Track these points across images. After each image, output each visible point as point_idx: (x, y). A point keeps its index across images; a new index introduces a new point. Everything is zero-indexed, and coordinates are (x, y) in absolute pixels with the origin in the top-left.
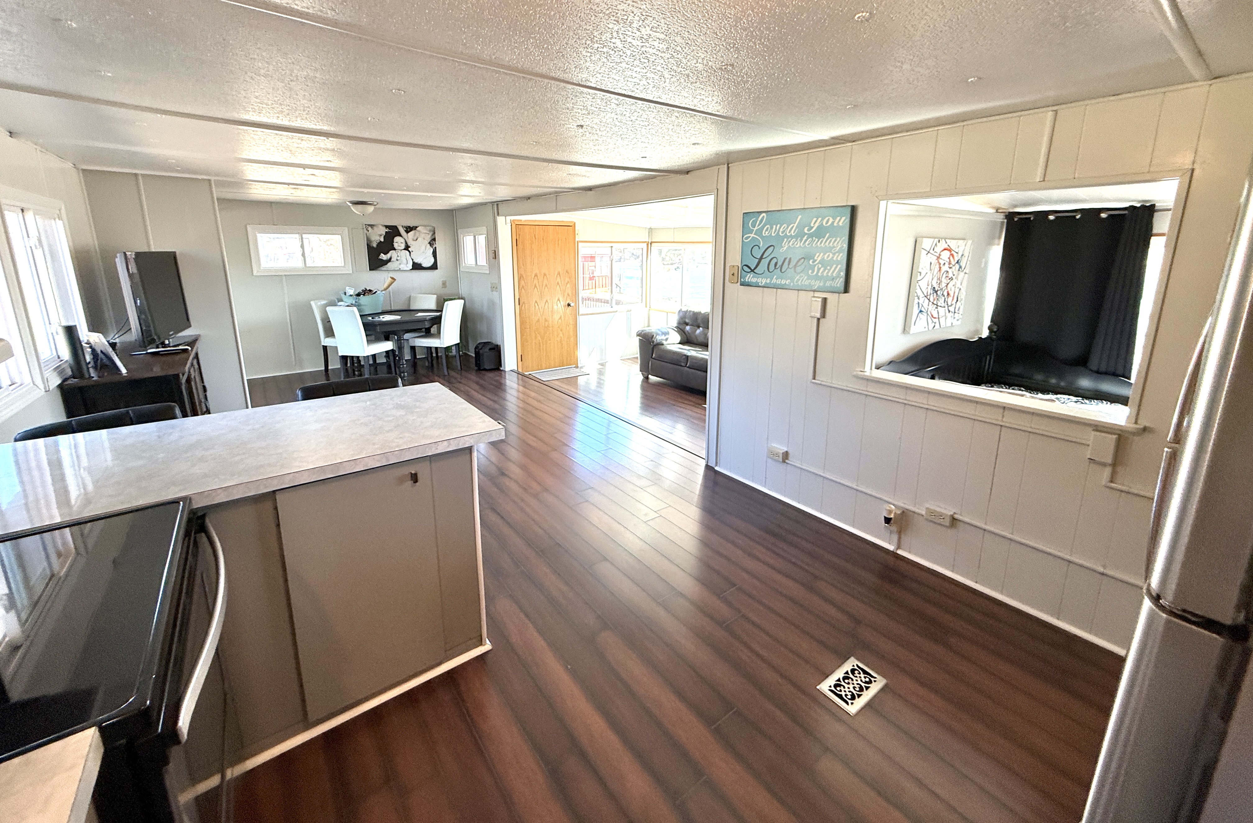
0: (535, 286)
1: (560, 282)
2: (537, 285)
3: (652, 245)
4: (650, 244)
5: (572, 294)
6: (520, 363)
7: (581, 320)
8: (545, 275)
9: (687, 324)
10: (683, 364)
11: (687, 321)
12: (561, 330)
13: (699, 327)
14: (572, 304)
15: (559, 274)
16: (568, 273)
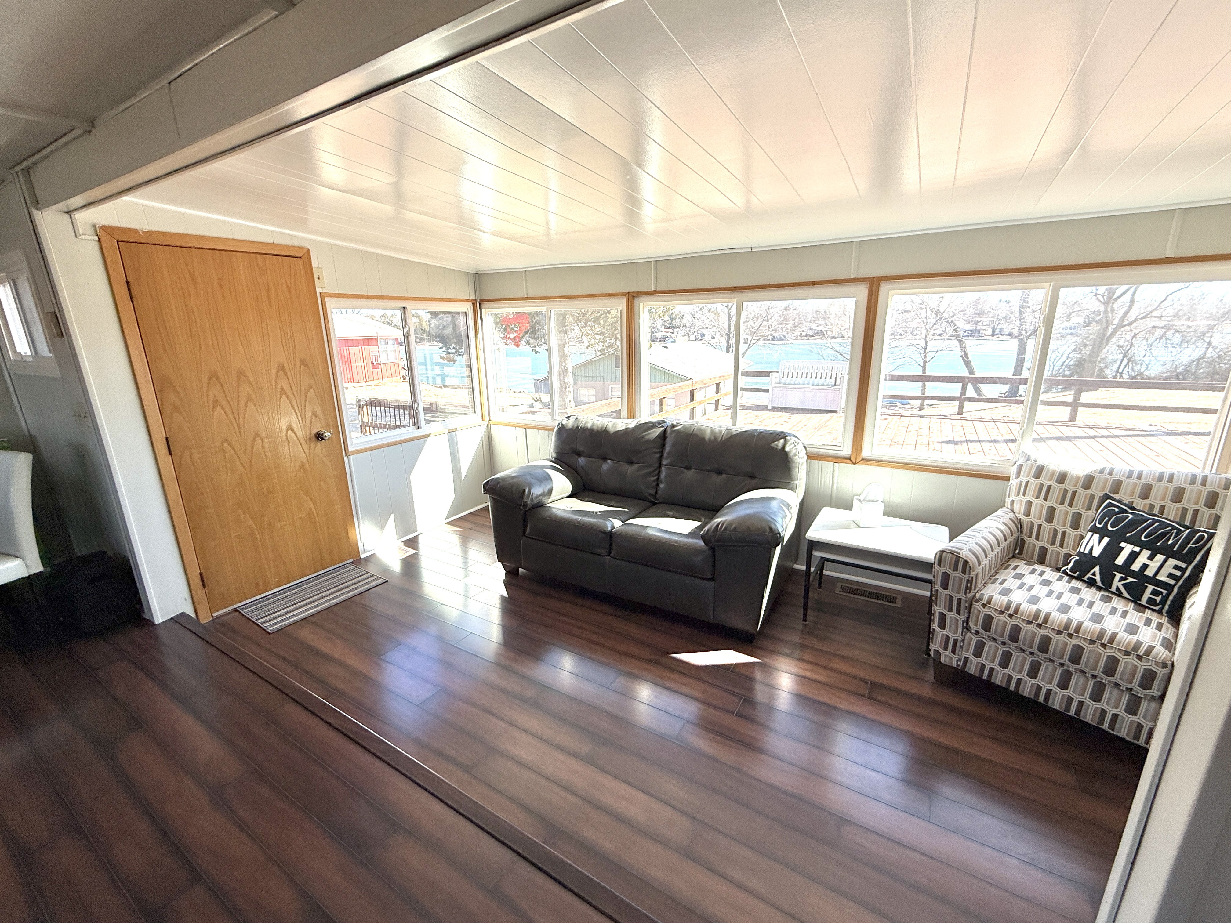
0: (216, 402)
1: (287, 389)
2: (221, 399)
3: (483, 306)
4: (478, 304)
5: (324, 411)
6: (200, 593)
7: (352, 464)
8: (241, 374)
9: (579, 454)
10: (603, 552)
11: (580, 448)
12: (307, 493)
13: (605, 459)
14: (327, 434)
15: (281, 368)
16: (306, 365)
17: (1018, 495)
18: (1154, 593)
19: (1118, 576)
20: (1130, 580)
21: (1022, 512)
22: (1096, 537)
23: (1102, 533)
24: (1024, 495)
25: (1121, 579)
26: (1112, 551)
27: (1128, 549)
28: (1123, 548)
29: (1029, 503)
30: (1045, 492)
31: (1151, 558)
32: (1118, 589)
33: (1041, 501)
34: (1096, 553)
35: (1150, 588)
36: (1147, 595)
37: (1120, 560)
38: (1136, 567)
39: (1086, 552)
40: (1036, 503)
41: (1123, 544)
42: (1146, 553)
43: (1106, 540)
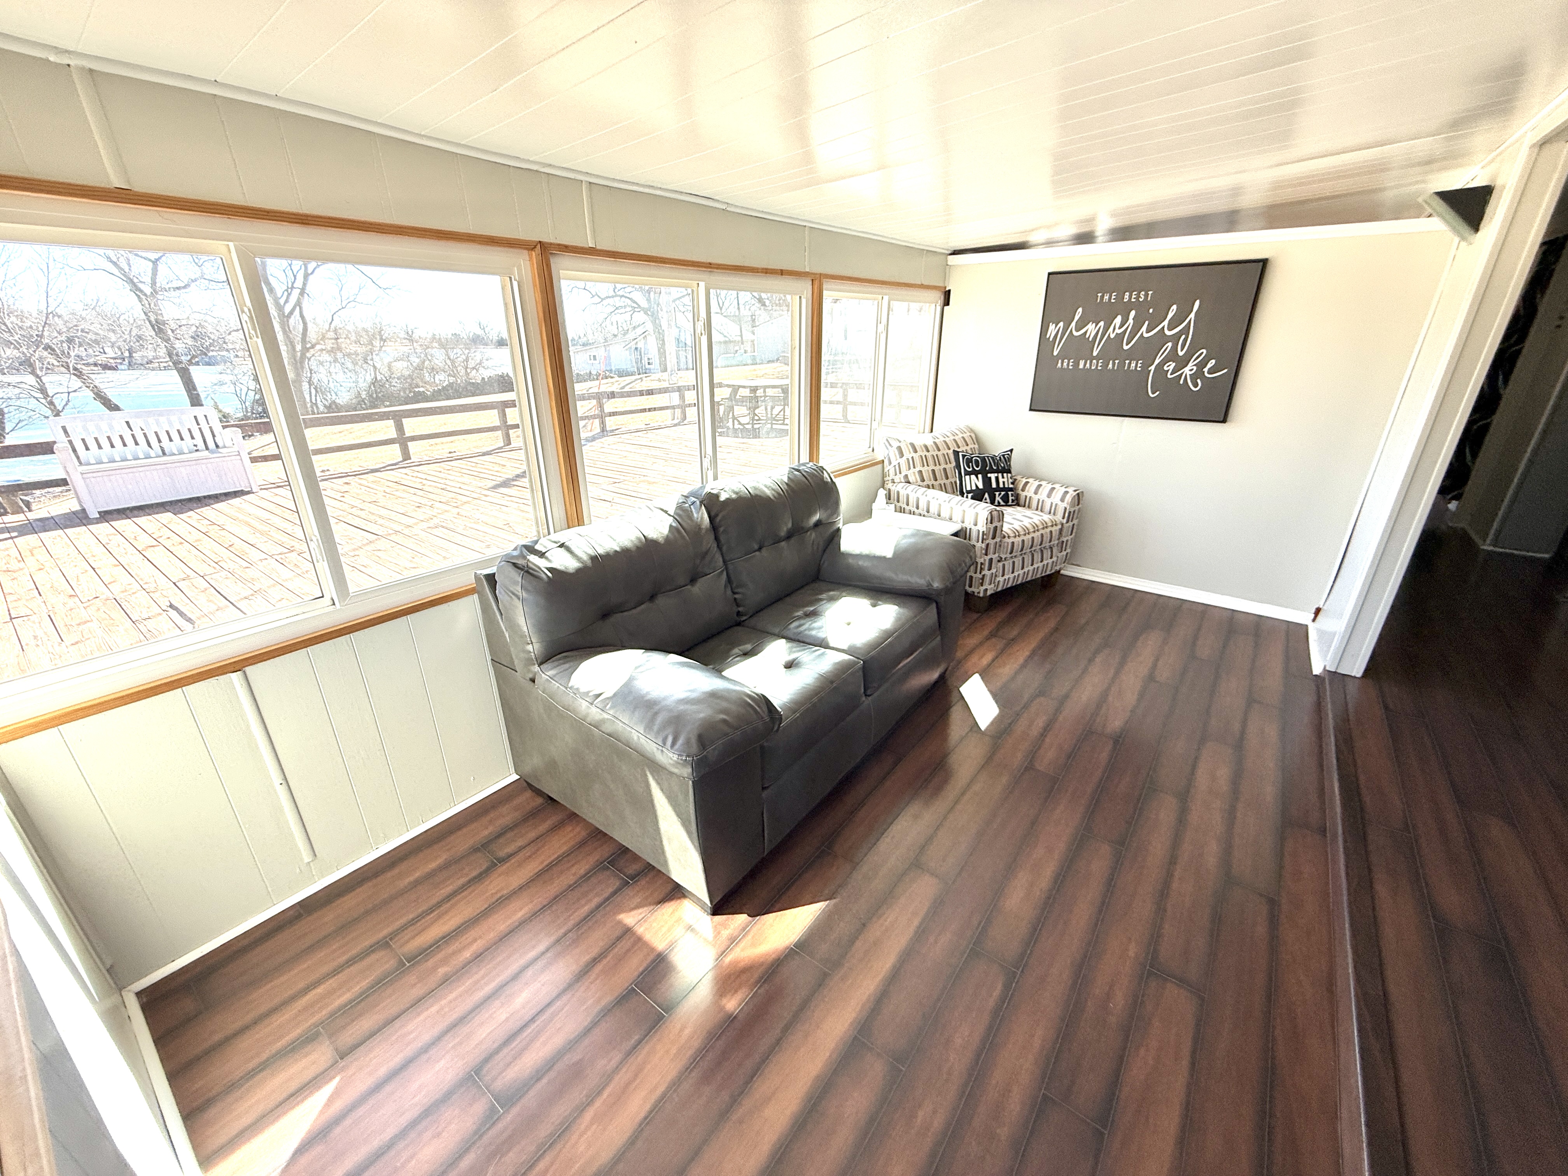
17: (910, 469)
18: (1012, 495)
19: (997, 493)
20: (1003, 493)
21: (919, 479)
22: (973, 477)
23: (976, 473)
24: (914, 468)
25: (1000, 494)
26: (987, 481)
27: (993, 476)
28: (990, 478)
29: (920, 472)
30: (924, 461)
31: (1003, 477)
32: (999, 502)
33: (926, 467)
34: (981, 486)
35: (1010, 493)
36: (1011, 498)
37: (994, 485)
38: (1001, 485)
39: (974, 488)
40: (925, 470)
41: (989, 475)
42: (1000, 475)
43: (980, 476)
